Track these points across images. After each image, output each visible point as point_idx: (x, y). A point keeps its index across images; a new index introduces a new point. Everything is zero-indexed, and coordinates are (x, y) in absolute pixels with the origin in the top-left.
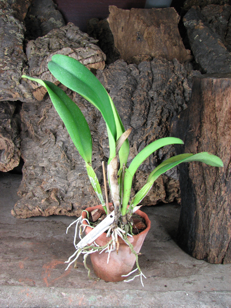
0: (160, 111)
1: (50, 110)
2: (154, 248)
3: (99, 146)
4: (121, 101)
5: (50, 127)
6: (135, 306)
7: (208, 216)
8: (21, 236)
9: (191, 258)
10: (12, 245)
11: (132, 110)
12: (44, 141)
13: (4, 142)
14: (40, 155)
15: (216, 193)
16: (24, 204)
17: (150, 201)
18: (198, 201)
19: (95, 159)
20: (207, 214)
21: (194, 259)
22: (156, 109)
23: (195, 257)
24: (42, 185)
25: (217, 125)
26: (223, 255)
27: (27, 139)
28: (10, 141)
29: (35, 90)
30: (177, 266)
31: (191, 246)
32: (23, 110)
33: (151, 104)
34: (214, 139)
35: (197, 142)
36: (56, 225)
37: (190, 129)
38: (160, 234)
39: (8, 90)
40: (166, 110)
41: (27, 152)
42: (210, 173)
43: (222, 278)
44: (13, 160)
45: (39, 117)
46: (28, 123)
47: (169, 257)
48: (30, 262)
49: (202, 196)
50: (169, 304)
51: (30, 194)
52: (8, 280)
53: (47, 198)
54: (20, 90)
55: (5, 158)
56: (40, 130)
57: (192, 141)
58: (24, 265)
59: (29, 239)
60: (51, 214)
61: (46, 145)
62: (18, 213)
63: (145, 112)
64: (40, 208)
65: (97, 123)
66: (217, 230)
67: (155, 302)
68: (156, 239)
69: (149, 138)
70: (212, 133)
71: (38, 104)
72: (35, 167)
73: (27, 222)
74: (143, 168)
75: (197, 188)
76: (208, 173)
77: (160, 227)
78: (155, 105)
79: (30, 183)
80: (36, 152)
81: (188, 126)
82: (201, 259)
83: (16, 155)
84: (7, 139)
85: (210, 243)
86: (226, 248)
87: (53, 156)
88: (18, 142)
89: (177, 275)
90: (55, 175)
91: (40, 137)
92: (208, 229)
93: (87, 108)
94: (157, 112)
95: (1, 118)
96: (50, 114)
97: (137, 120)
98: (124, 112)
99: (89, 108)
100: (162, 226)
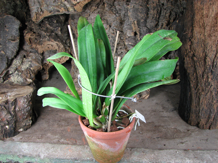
0: (169, 14)
1: (89, 18)
2: (162, 117)
4: (139, 9)
6: (140, 159)
7: (199, 96)
9: (187, 125)
10: (64, 116)
11: (147, 14)
13: (56, 45)
15: (204, 80)
18: (192, 85)
19: (122, 52)
20: (198, 95)
21: (189, 125)
22: (166, 13)
23: (190, 124)
25: (204, 29)
26: (210, 123)
27: (74, 40)
28: (60, 44)
29: (75, 5)
30: (175, 130)
31: (187, 116)
32: (70, 18)
33: (162, 9)
34: (203, 40)
35: (190, 42)
37: (185, 32)
38: (167, 106)
39: (56, 6)
40: (173, 13)
42: (200, 65)
43: (207, 140)
46: (74, 28)
47: (171, 124)
48: (75, 127)
49: (194, 81)
50: (163, 159)
52: (60, 139)
54: (65, 5)
57: (186, 41)
58: (71, 129)
62: (69, 93)
65: (123, 25)
66: (205, 106)
67: (154, 157)
68: (163, 110)
70: (201, 35)
71: (80, 14)
75: (190, 76)
76: (199, 65)
77: (168, 100)
78: (165, 9)
79: (76, 72)
81: (183, 29)
82: (194, 126)
83: (67, 51)
84: (57, 43)
85: (200, 115)
86: (212, 119)
88: (68, 42)
89: (175, 137)
92: (199, 105)
93: (115, 14)
94: (166, 15)
95: (54, 27)
96: (89, 21)
97: (151, 22)
98: (141, 17)
99: (116, 14)
100: (169, 100)
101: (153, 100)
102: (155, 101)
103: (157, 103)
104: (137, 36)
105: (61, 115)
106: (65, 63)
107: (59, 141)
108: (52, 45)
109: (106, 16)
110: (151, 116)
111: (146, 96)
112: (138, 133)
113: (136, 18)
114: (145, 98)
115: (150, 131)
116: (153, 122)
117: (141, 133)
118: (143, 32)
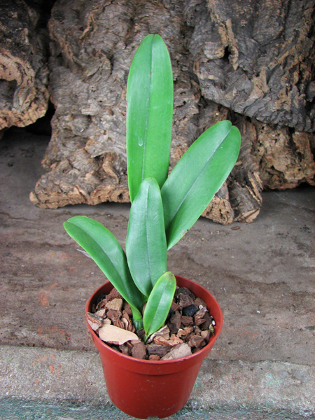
1: (101, 16)
2: (302, 268)
3: (191, 78)
5: (101, 46)
8: (47, 240)
10: (28, 259)
11: (256, 9)
12: (90, 70)
13: (15, 66)
14: (83, 95)
16: (52, 181)
17: (285, 181)
19: (185, 102)
22: (303, 7)
24: (87, 147)
27: (61, 69)
28: (27, 65)
32: (53, 19)
36: (112, 220)
38: (308, 243)
41: (60, 91)
44: (34, 106)
45: (82, 29)
46: (61, 40)
48: (61, 292)
51: (64, 164)
52: (17, 329)
53: (96, 172)
55: (21, 102)
56: (83, 51)
58: (49, 298)
59: (61, 247)
60: (103, 201)
61: (94, 77)
62: (43, 198)
63: (281, 14)
64: (83, 188)
65: (187, 38)
68: (301, 252)
69: (289, 61)
71: (79, 8)
72: (74, 117)
73: (59, 215)
74: (276, 117)
79: (64, 145)
80: (76, 91)
83: (41, 97)
84: (19, 60)
87: (106, 96)
88: (44, 74)
90: (111, 129)
91: (83, 65)
93: (169, 12)
94: (305, 13)
95: (11, 28)
96: (101, 22)
97: (267, 27)
98: (242, 13)
99: (172, 12)
100: (308, 226)
101: (267, 226)
102: (273, 229)
103: (279, 234)
104: (233, 58)
105: (20, 255)
106: (34, 124)
107: (12, 334)
108: (4, 67)
109: (146, 13)
110: (275, 265)
111: (251, 214)
112: (252, 313)
113: (228, 15)
114: (247, 221)
115: (284, 308)
116: (284, 283)
117: (259, 312)
118: (247, 48)
